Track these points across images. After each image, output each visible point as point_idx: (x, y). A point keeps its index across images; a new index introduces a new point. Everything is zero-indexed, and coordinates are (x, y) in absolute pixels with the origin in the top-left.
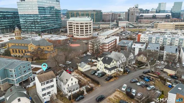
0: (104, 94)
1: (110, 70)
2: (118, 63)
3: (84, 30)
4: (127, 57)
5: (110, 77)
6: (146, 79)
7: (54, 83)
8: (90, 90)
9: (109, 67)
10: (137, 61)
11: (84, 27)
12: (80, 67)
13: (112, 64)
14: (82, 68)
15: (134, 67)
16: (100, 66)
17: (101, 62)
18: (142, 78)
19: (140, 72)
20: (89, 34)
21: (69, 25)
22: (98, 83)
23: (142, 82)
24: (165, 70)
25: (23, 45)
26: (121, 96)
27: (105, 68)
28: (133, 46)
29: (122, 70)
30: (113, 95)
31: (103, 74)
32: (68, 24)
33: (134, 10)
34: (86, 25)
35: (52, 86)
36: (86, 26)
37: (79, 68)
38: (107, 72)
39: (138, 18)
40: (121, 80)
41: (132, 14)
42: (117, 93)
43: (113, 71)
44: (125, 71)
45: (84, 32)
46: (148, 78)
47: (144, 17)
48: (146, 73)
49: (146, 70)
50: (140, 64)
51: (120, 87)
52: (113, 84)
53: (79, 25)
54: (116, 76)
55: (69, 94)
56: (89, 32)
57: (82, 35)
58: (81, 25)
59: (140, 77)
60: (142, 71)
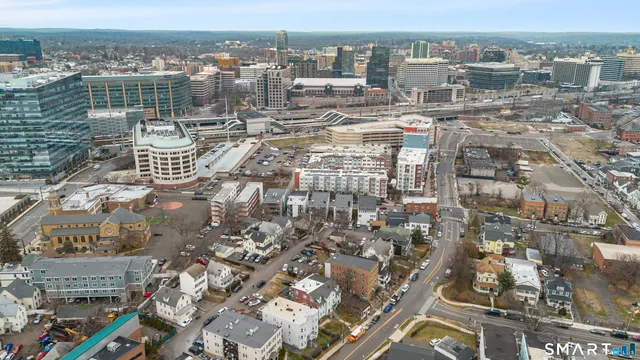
0: (264, 279)
1: (264, 249)
2: (273, 238)
3: (182, 166)
4: (283, 225)
5: (267, 259)
6: (309, 253)
7: (205, 277)
8: (246, 278)
9: (262, 245)
10: (297, 229)
11: (181, 160)
12: (219, 251)
13: (266, 241)
14: (223, 253)
15: (294, 240)
16: (249, 246)
17: (251, 241)
18: (303, 253)
19: (301, 245)
20: (192, 172)
21: (139, 156)
22: (253, 269)
23: (305, 258)
24: (332, 237)
25: (80, 226)
26: (283, 277)
27: (257, 247)
28: (289, 203)
29: (279, 247)
30: (275, 277)
31: (256, 256)
32: (136, 154)
33: (278, 75)
34: (185, 154)
35: (203, 281)
36: (184, 158)
37: (218, 254)
38: (260, 252)
39: (290, 95)
40: (280, 259)
41: (275, 87)
42: (278, 275)
43: (268, 251)
44: (283, 248)
45: (182, 170)
46: (311, 252)
47: (304, 90)
48: (308, 246)
49: (309, 242)
50: (301, 233)
51: (281, 269)
52: (271, 267)
53: (169, 156)
54: (273, 256)
55: (224, 286)
56: (191, 169)
57: (177, 178)
58: (173, 156)
59: (302, 252)
60: (305, 243)
